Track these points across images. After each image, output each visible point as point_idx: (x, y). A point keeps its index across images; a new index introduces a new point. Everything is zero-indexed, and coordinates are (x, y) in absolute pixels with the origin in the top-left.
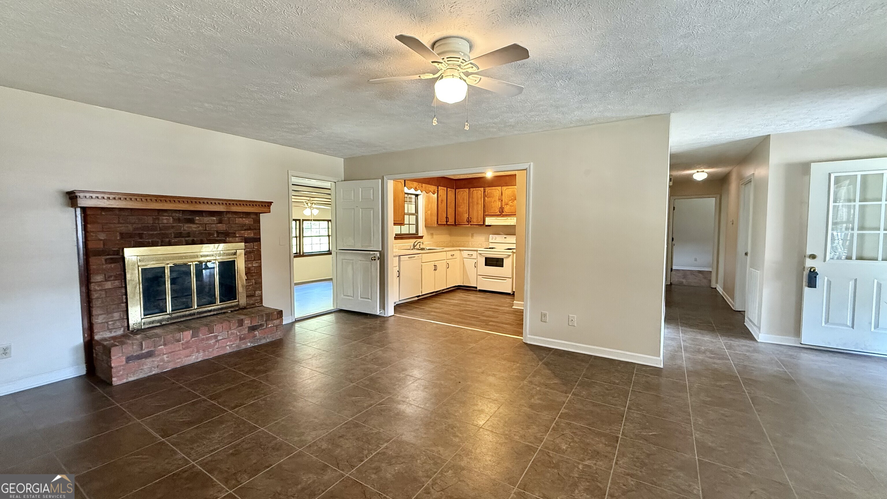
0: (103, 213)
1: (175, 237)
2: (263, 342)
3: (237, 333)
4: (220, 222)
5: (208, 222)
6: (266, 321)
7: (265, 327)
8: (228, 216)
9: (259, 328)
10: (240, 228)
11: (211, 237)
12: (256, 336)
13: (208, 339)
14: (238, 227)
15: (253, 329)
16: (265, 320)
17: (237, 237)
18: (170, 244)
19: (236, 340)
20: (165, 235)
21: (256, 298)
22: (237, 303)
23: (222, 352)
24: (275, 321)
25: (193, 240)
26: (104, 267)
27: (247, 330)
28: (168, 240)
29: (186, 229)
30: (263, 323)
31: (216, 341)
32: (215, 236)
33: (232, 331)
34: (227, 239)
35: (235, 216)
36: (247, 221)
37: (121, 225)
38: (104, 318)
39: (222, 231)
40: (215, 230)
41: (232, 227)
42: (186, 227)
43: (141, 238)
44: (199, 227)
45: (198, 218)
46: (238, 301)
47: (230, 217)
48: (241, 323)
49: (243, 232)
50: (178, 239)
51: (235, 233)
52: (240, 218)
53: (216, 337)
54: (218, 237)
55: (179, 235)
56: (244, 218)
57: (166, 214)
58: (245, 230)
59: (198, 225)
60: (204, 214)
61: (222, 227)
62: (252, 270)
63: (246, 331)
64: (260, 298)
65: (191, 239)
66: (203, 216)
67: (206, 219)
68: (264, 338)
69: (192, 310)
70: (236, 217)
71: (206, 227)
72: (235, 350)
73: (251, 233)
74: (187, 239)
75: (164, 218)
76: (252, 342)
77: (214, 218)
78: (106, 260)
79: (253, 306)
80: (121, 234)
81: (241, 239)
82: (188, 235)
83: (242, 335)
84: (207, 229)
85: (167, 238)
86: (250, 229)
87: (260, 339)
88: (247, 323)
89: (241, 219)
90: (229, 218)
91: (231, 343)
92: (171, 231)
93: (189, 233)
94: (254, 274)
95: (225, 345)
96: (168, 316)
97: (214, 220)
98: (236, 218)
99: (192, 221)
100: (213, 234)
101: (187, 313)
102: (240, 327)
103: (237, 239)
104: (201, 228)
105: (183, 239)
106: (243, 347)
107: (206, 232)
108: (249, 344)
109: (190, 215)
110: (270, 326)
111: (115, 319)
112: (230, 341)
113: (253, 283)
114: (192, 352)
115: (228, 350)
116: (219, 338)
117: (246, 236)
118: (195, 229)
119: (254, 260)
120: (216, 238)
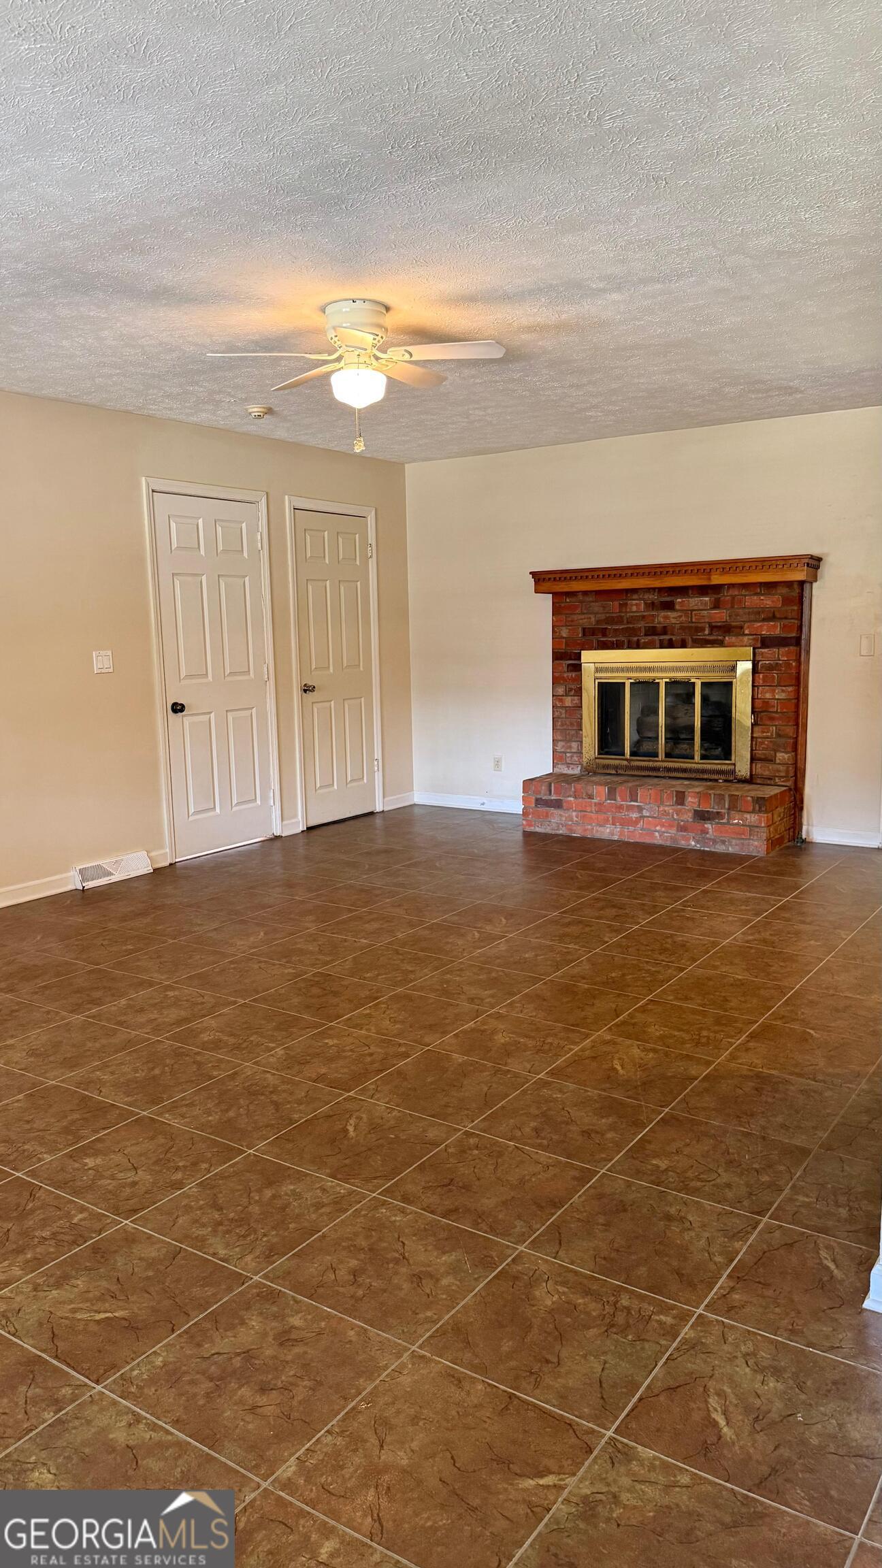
0: (568, 600)
1: (646, 635)
2: (720, 848)
3: (673, 815)
4: (716, 605)
5: (696, 608)
6: (729, 809)
7: (725, 821)
8: (731, 592)
9: (714, 819)
10: (752, 617)
11: (700, 636)
12: (707, 833)
13: (630, 808)
14: (749, 613)
15: (702, 816)
16: (727, 806)
17: (747, 635)
18: (638, 646)
19: (671, 826)
20: (633, 631)
21: (776, 767)
22: (732, 767)
23: (648, 840)
24: (748, 816)
25: (671, 640)
26: (565, 675)
27: (690, 815)
28: (635, 639)
29: (662, 620)
30: (723, 811)
31: (641, 817)
32: (707, 632)
33: (666, 808)
34: (727, 638)
35: (744, 592)
36: (769, 601)
37: (583, 617)
38: (563, 746)
39: (719, 624)
40: (707, 620)
41: (737, 615)
42: (662, 618)
43: (604, 635)
44: (681, 616)
45: (680, 600)
46: (734, 764)
47: (736, 595)
48: (680, 798)
49: (759, 624)
50: (650, 638)
51: (741, 628)
52: (756, 594)
53: (640, 809)
54: (711, 634)
55: (652, 631)
56: (763, 595)
57: (635, 596)
58: (764, 620)
59: (680, 614)
60: (690, 592)
61: (721, 616)
62: (773, 706)
63: (689, 817)
64: (785, 768)
65: (667, 637)
66: (689, 597)
67: (694, 602)
68: (723, 842)
69: (657, 761)
70: (747, 593)
71: (691, 618)
72: (668, 843)
73: (775, 627)
74: (662, 637)
75: (634, 602)
76: (697, 842)
77: (707, 599)
78: (569, 665)
79: (769, 782)
80: (584, 629)
81: (754, 639)
82: (665, 631)
83: (682, 821)
84: (694, 620)
85: (636, 635)
86: (773, 618)
87: (715, 842)
88: (691, 801)
89: (755, 598)
90: (733, 597)
91: (663, 829)
92: (642, 624)
93: (665, 627)
94: (777, 716)
95: (653, 829)
96: (625, 763)
97: (706, 604)
98: (745, 596)
99: (669, 606)
100: (703, 629)
101: (651, 764)
102: (679, 804)
103: (746, 638)
104: (683, 618)
105: (656, 638)
106: (683, 844)
107: (693, 625)
108: (693, 843)
109: (669, 596)
110: (736, 821)
111: (573, 751)
112: (663, 826)
113: (772, 735)
114: (607, 821)
115: (657, 839)
116: (645, 813)
117: (763, 633)
118: (674, 621)
119: (779, 685)
120: (707, 637)
